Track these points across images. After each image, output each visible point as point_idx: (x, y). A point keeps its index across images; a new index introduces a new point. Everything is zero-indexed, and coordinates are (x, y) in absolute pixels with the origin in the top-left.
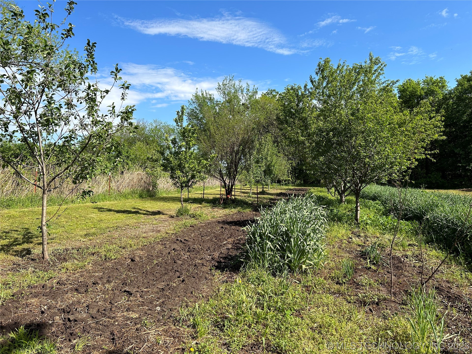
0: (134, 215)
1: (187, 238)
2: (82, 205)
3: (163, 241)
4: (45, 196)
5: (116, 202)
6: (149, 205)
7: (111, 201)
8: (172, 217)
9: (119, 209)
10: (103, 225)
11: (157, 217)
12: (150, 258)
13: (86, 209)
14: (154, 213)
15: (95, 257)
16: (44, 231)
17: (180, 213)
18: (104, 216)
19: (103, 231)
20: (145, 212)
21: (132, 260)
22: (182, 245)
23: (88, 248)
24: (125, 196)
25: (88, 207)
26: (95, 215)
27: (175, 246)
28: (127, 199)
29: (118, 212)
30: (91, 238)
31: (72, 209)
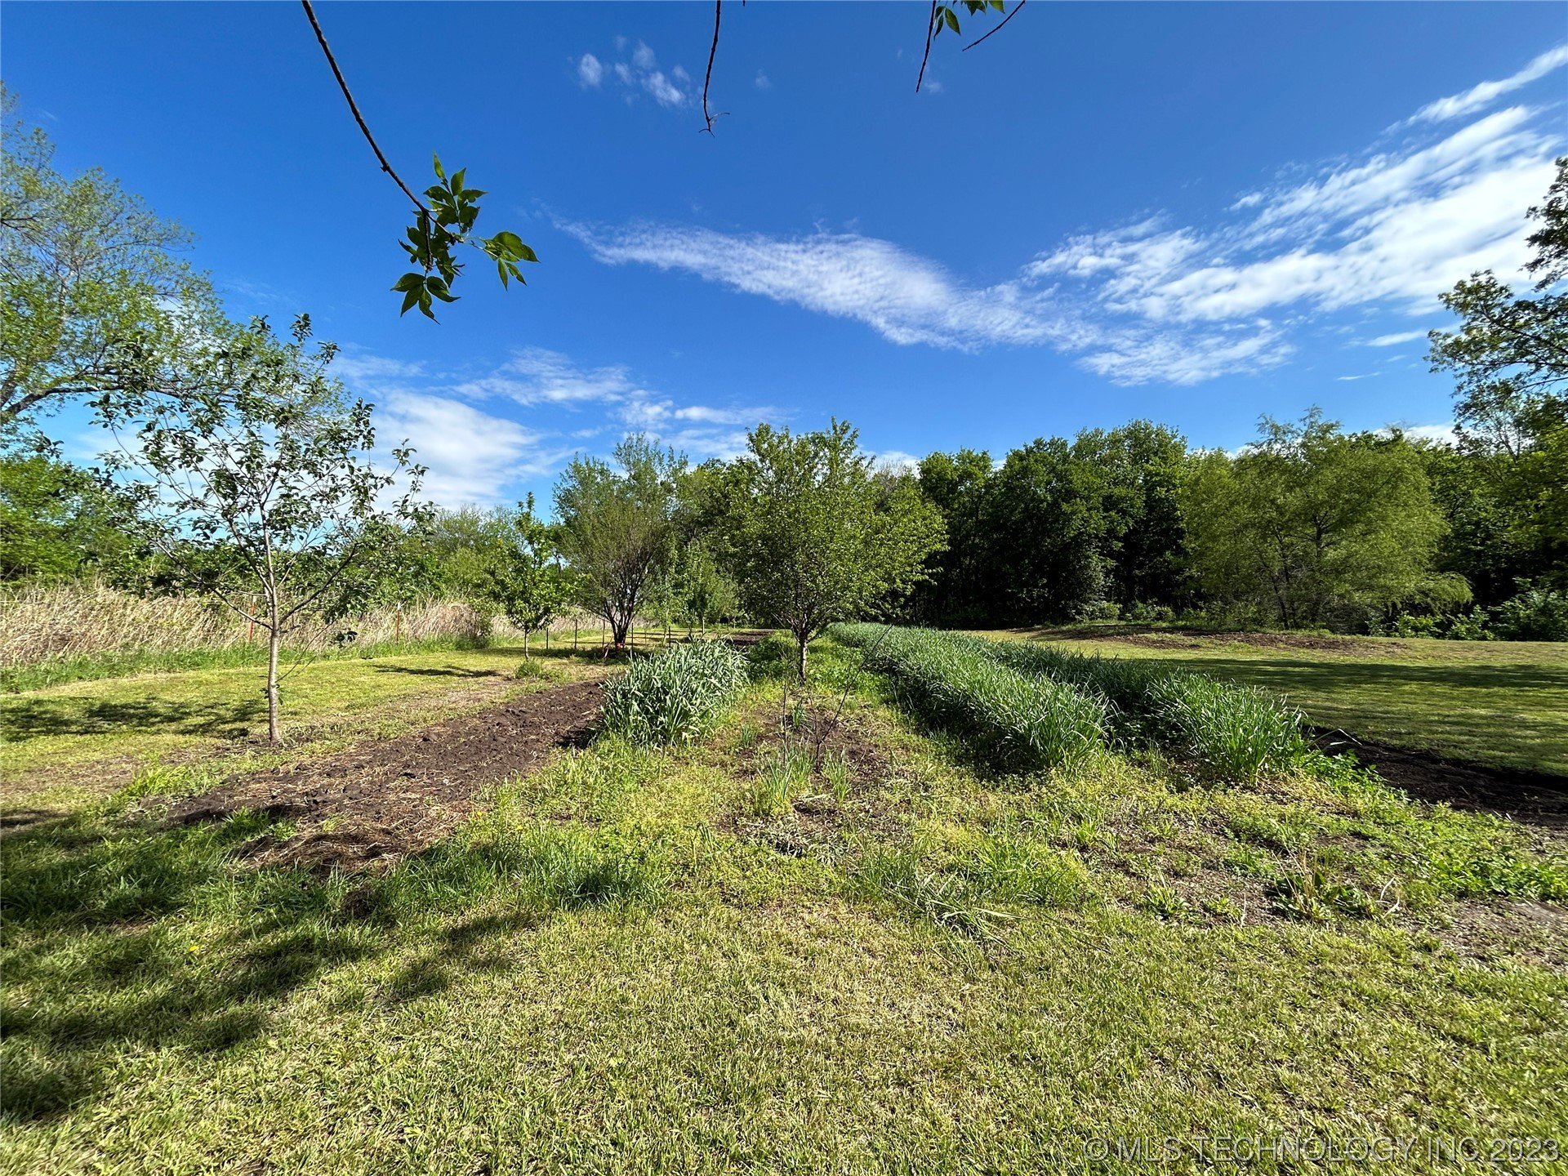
0: (442, 678)
1: (524, 709)
2: (342, 662)
3: (482, 715)
4: (276, 640)
5: (410, 656)
6: (471, 661)
7: (399, 654)
8: (509, 679)
9: (413, 667)
10: (380, 693)
11: (481, 679)
12: (454, 737)
13: (349, 669)
14: (478, 674)
15: (363, 737)
16: (274, 695)
17: (523, 673)
18: (383, 679)
19: (377, 702)
20: (461, 672)
21: (425, 740)
22: (514, 719)
23: (349, 725)
24: (429, 647)
25: (354, 665)
26: (368, 679)
27: (503, 720)
28: (433, 651)
29: (412, 672)
30: (357, 711)
31: (322, 669)
